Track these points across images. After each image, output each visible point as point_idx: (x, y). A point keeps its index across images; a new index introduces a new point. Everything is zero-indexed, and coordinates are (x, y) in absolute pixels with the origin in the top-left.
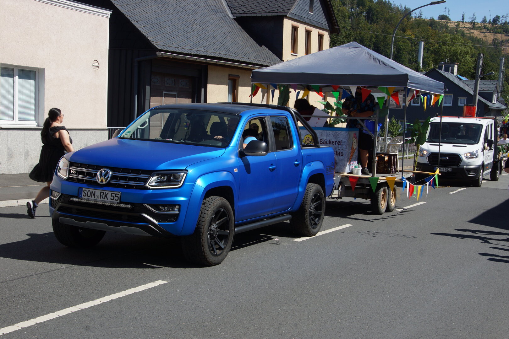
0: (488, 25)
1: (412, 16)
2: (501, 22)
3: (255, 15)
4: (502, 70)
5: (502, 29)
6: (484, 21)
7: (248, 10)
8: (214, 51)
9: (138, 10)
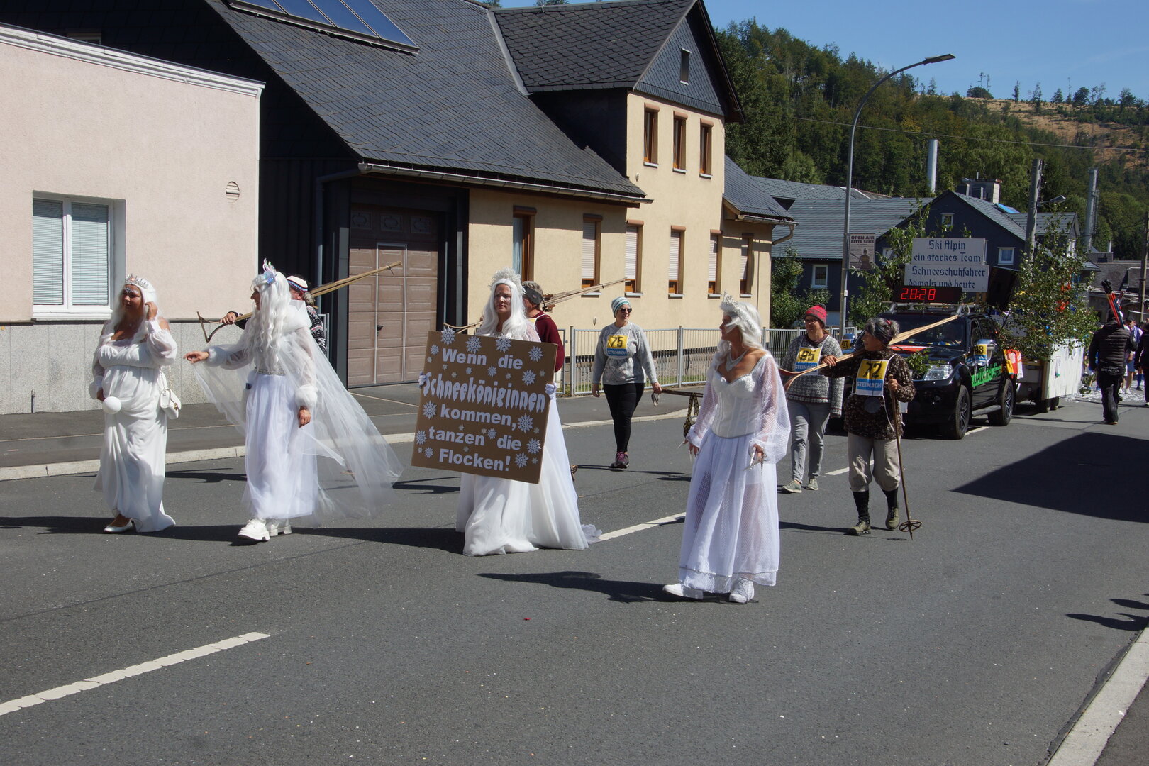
0: (1065, 106)
1: (916, 89)
2: (1090, 100)
3: (569, 88)
4: (1093, 194)
5: (1093, 115)
6: (1058, 98)
7: (557, 79)
8: (481, 161)
9: (325, 81)
